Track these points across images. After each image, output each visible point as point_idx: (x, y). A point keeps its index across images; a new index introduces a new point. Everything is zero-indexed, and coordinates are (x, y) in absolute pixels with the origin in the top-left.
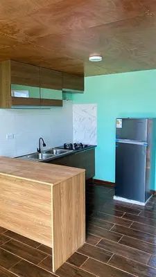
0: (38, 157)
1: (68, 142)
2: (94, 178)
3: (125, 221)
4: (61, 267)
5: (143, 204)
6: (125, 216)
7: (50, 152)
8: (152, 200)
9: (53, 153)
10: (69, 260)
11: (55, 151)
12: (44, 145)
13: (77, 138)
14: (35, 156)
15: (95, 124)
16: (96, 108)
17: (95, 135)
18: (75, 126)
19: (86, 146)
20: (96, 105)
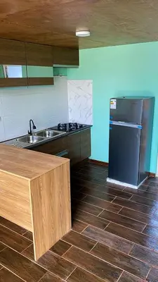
0: (29, 140)
1: (62, 122)
2: (90, 158)
3: (115, 206)
4: (43, 256)
5: (136, 188)
6: (116, 201)
7: (42, 134)
8: (146, 182)
9: (45, 135)
10: (53, 249)
11: (47, 132)
12: (35, 127)
13: (73, 117)
14: (26, 139)
15: (90, 103)
16: (91, 85)
17: (90, 115)
18: (70, 104)
19: (81, 126)
20: (92, 81)
